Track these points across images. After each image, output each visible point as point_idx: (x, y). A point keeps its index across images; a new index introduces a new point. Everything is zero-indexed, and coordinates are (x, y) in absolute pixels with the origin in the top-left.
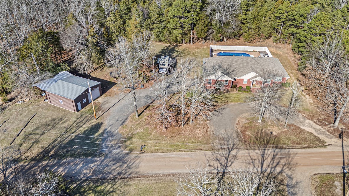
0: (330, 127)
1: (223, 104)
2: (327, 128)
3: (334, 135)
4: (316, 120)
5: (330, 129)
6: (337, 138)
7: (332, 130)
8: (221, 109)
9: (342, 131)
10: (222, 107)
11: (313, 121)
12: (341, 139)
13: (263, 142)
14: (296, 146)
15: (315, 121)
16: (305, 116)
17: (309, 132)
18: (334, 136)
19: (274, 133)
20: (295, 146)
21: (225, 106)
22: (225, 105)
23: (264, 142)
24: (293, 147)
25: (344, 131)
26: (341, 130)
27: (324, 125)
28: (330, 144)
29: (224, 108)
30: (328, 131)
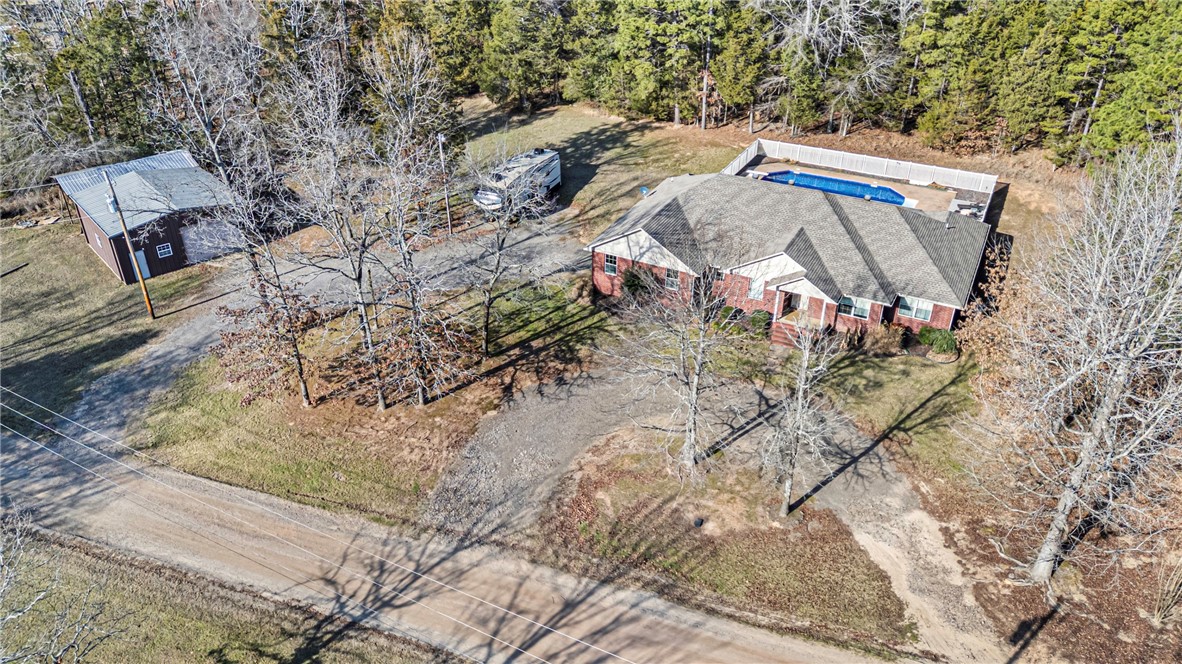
0: (1003, 576)
2: (986, 574)
3: (995, 619)
4: (962, 525)
5: (996, 585)
6: (1002, 634)
7: (1006, 591)
8: (589, 377)
9: (1054, 611)
10: (597, 372)
11: (944, 525)
12: (1013, 650)
13: (628, 550)
14: (756, 612)
15: (954, 525)
16: (922, 494)
17: (877, 566)
18: (990, 622)
19: (711, 528)
20: (751, 610)
23: (634, 550)
24: (743, 609)
25: (1061, 612)
26: (1053, 602)
27: (983, 558)
28: (934, 651)
30: (979, 589)
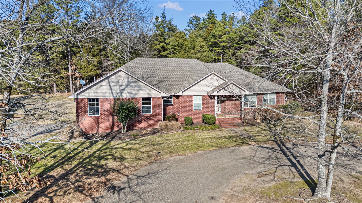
1: (143, 163)
8: (138, 177)
10: (142, 172)
21: (155, 167)
22: (151, 163)
29: (149, 174)
